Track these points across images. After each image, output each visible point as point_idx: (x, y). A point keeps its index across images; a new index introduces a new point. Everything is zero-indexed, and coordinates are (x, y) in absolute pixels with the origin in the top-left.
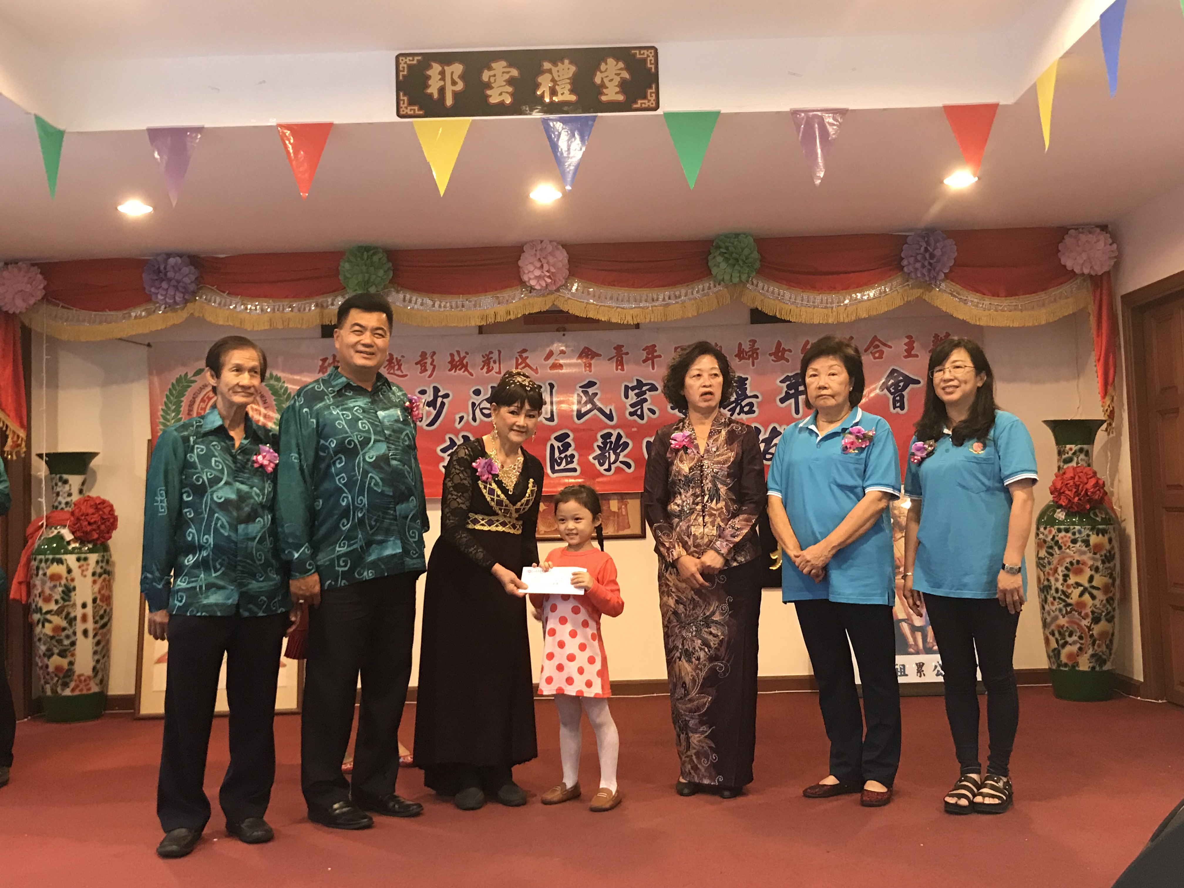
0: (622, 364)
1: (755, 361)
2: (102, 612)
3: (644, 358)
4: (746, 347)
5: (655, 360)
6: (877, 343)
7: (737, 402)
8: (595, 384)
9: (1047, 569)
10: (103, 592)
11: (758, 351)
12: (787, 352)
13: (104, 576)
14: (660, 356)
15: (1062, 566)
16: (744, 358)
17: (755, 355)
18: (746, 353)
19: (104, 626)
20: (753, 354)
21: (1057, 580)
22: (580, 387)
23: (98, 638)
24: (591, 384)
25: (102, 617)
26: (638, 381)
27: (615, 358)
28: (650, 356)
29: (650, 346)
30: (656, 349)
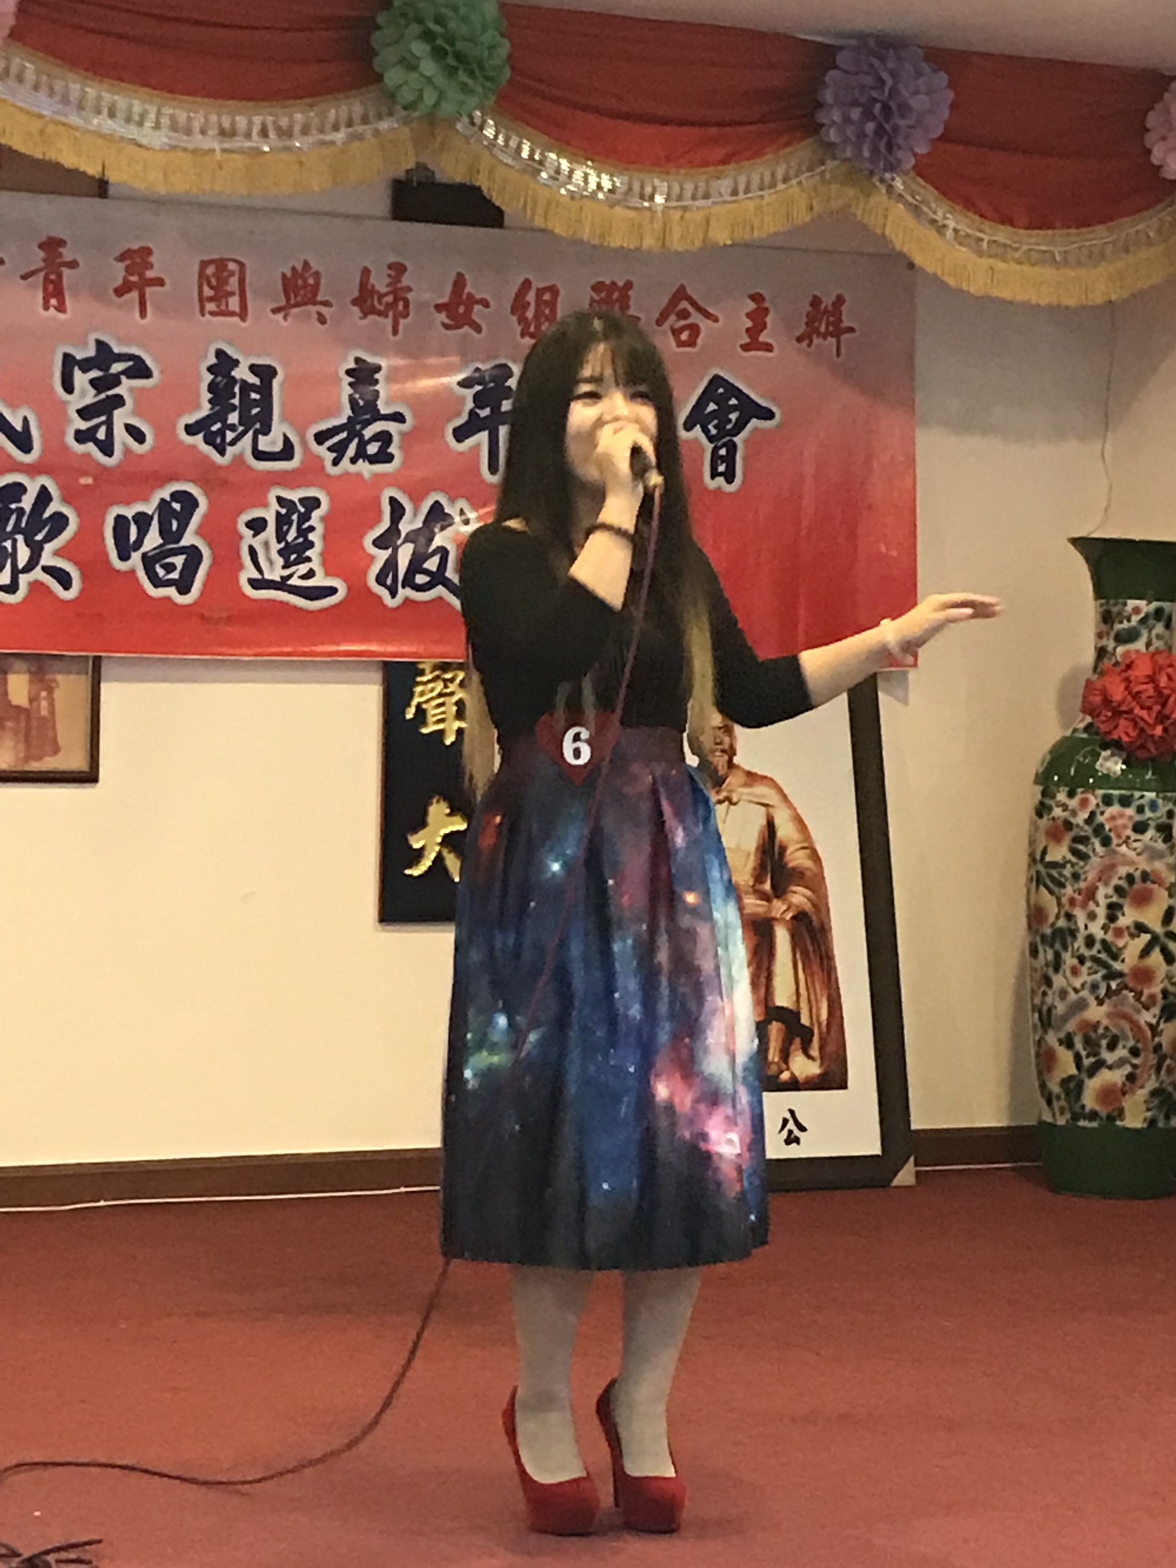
0: (59, 293)
1: (402, 322)
3: (119, 282)
4: (380, 282)
5: (149, 290)
6: (684, 305)
7: (353, 427)
9: (1069, 890)
11: (410, 296)
12: (477, 308)
14: (160, 282)
15: (1106, 884)
16: (374, 311)
17: (401, 305)
18: (381, 296)
20: (396, 300)
21: (1092, 916)
26: (101, 345)
27: (41, 275)
28: (134, 279)
29: (136, 251)
30: (153, 259)
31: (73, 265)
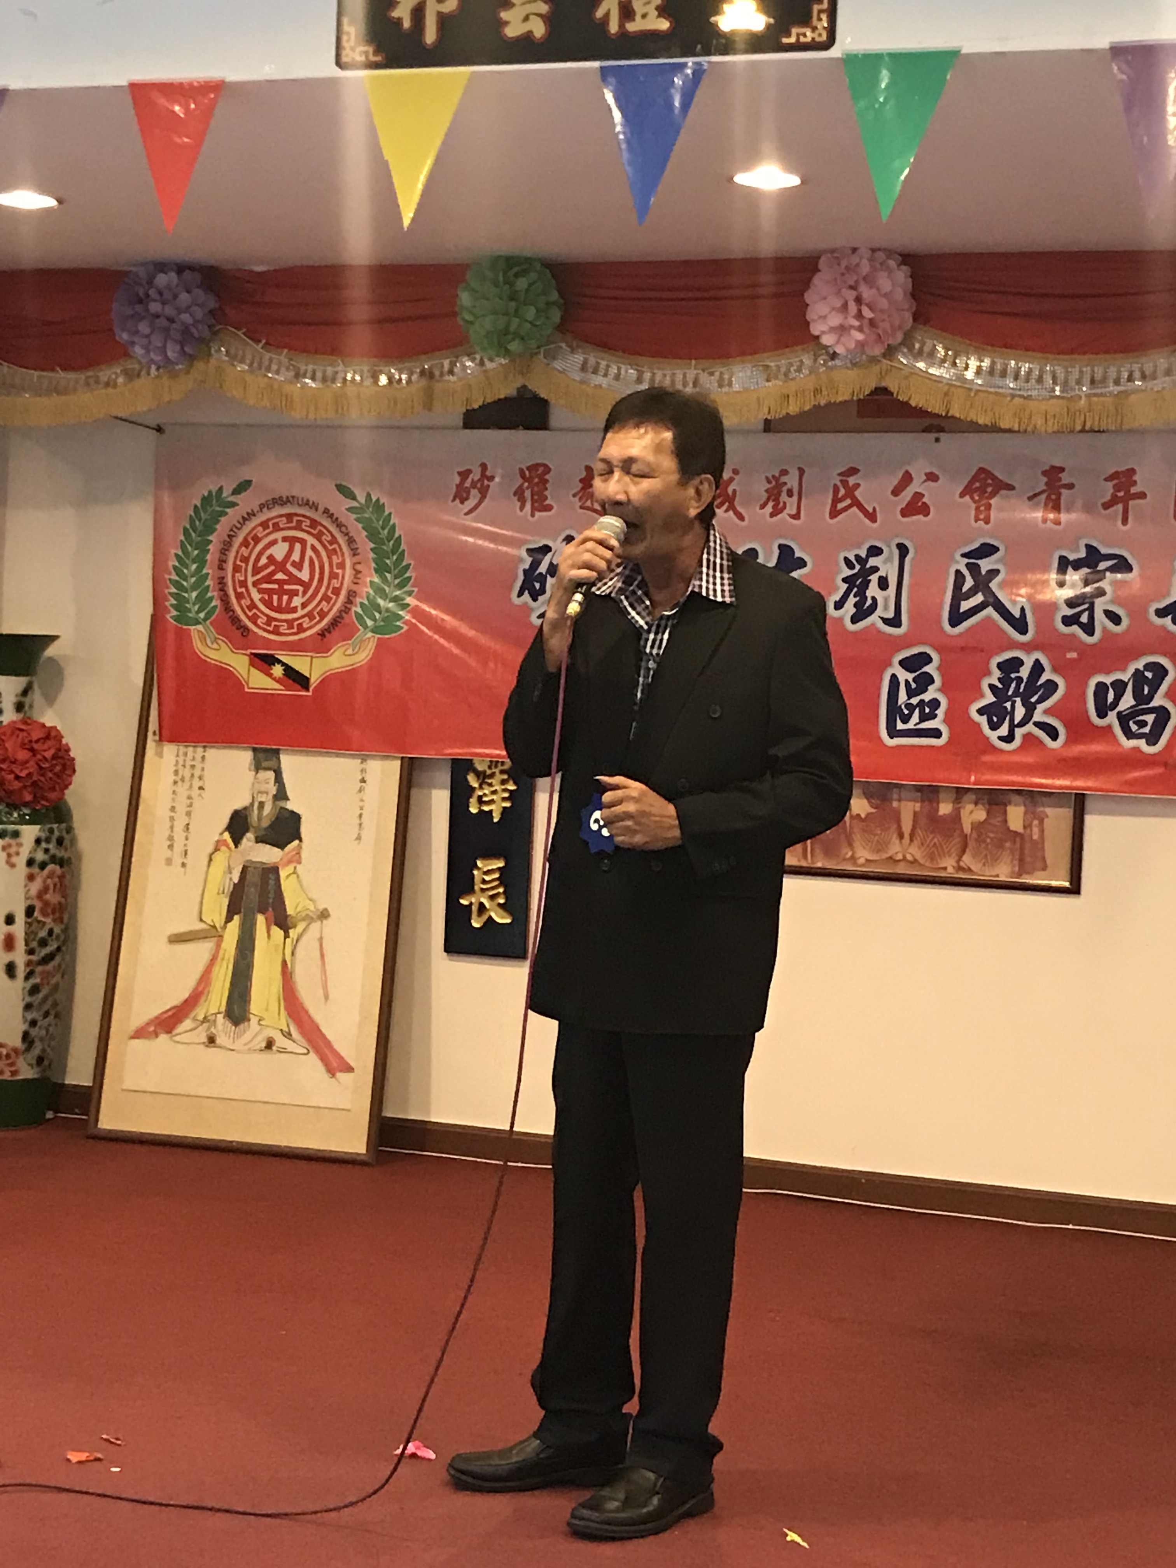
0: (1056, 509)
2: (43, 934)
3: (1108, 497)
5: (1131, 503)
8: (997, 549)
10: (48, 897)
13: (51, 867)
14: (1142, 495)
19: (47, 959)
22: (964, 555)
23: (35, 980)
24: (987, 550)
25: (43, 943)
26: (1089, 547)
27: (1044, 496)
28: (1121, 494)
29: (1122, 472)
30: (1136, 478)
31: (1071, 486)
